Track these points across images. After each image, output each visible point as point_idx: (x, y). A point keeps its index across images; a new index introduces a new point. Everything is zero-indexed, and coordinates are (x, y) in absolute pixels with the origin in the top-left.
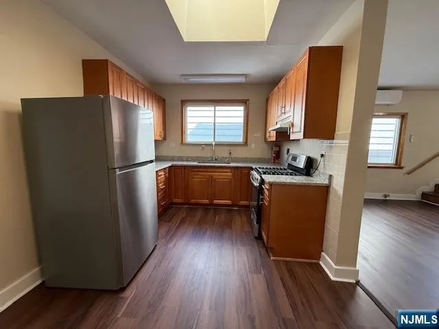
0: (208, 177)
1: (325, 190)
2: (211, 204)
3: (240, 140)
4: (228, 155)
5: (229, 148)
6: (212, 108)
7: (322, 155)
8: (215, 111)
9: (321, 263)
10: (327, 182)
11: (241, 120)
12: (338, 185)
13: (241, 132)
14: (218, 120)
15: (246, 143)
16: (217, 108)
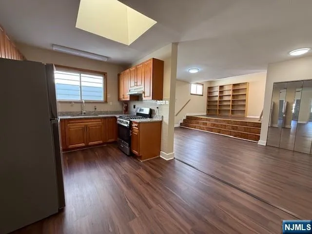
0: (83, 126)
1: (160, 123)
2: (87, 146)
3: (102, 99)
4: (93, 110)
5: (94, 105)
6: (79, 75)
7: (157, 108)
8: (80, 76)
9: (161, 156)
10: (161, 119)
11: (101, 86)
12: (166, 120)
13: (102, 94)
14: (83, 84)
15: (106, 101)
16: (82, 75)
